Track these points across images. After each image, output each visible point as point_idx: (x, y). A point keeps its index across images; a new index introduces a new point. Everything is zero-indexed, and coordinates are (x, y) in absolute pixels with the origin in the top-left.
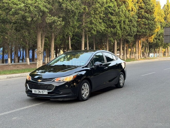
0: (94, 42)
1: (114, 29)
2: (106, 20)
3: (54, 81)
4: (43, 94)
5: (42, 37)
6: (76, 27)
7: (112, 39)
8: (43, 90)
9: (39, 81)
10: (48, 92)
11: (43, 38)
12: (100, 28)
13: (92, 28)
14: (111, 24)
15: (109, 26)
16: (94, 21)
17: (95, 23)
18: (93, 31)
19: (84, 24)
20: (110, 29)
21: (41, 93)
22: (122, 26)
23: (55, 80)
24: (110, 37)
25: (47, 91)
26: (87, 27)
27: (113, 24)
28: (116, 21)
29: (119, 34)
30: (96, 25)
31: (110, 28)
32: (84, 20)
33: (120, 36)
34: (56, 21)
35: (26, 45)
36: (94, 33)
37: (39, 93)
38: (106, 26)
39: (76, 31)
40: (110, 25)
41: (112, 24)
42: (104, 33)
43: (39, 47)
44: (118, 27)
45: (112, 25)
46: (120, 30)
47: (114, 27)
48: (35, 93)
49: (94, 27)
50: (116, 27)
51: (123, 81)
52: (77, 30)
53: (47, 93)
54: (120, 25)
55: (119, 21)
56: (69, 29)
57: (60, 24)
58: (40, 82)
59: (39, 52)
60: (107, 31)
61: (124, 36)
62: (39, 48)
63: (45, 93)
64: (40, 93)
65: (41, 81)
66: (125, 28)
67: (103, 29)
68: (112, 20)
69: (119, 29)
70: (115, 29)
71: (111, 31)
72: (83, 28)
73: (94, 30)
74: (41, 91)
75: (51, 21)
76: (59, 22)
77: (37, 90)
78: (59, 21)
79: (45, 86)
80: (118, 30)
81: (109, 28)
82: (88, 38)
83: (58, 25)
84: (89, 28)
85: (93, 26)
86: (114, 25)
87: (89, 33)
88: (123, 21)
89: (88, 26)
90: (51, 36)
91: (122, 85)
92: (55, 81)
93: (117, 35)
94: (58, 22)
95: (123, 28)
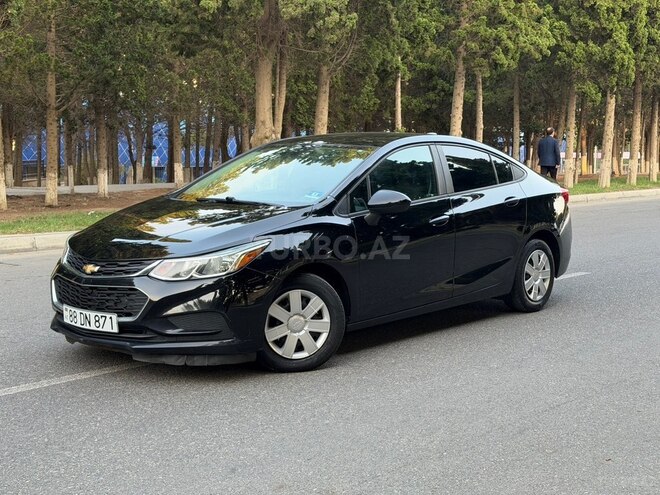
0: (516, 100)
1: (601, 45)
2: (566, 8)
3: (146, 274)
4: (100, 329)
5: (278, 80)
6: (427, 37)
7: (590, 88)
8: (100, 314)
9: (88, 271)
10: (120, 325)
11: (280, 84)
12: (534, 39)
13: (498, 41)
14: (590, 23)
15: (581, 34)
16: (504, 12)
17: (510, 19)
18: (502, 56)
19: (465, 25)
20: (584, 45)
21: (93, 327)
22: (642, 31)
23: (152, 269)
24: (581, 79)
25: (114, 317)
26: (474, 35)
27: (601, 24)
28: (613, 12)
29: (623, 65)
30: (514, 26)
31: (585, 40)
32: (465, 6)
33: (628, 77)
34: (323, 10)
35: (241, 111)
36: (506, 62)
37: (84, 327)
38: (567, 31)
39: (428, 54)
40: (585, 26)
41: (592, 25)
42: (557, 62)
43: (262, 118)
44: (621, 36)
45: (592, 28)
46: (631, 50)
47: (603, 36)
48: (73, 323)
49: (505, 37)
50: (610, 37)
51: (544, 280)
52: (432, 49)
53: (116, 330)
54: (632, 29)
55: (627, 10)
56: (388, 45)
57: (341, 25)
58: (93, 273)
59: (261, 140)
60: (569, 55)
61: (650, 75)
62: (263, 122)
63: (107, 328)
64: (88, 327)
65: (96, 269)
66: (654, 41)
67: (545, 43)
68: (592, 7)
69: (624, 43)
70: (607, 46)
71: (590, 55)
72: (460, 43)
73: (506, 51)
74: (92, 314)
75: (299, 10)
76: (334, 12)
77: (78, 311)
78: (336, 9)
79: (109, 295)
80: (619, 48)
81: (581, 39)
82: (483, 83)
83: (331, 26)
84: (484, 41)
85: (502, 32)
86: (604, 29)
87: (485, 62)
88: (645, 12)
89: (477, 33)
90: (319, 73)
91: (539, 298)
92: (151, 274)
93: (613, 72)
94: (329, 15)
95: (645, 41)
